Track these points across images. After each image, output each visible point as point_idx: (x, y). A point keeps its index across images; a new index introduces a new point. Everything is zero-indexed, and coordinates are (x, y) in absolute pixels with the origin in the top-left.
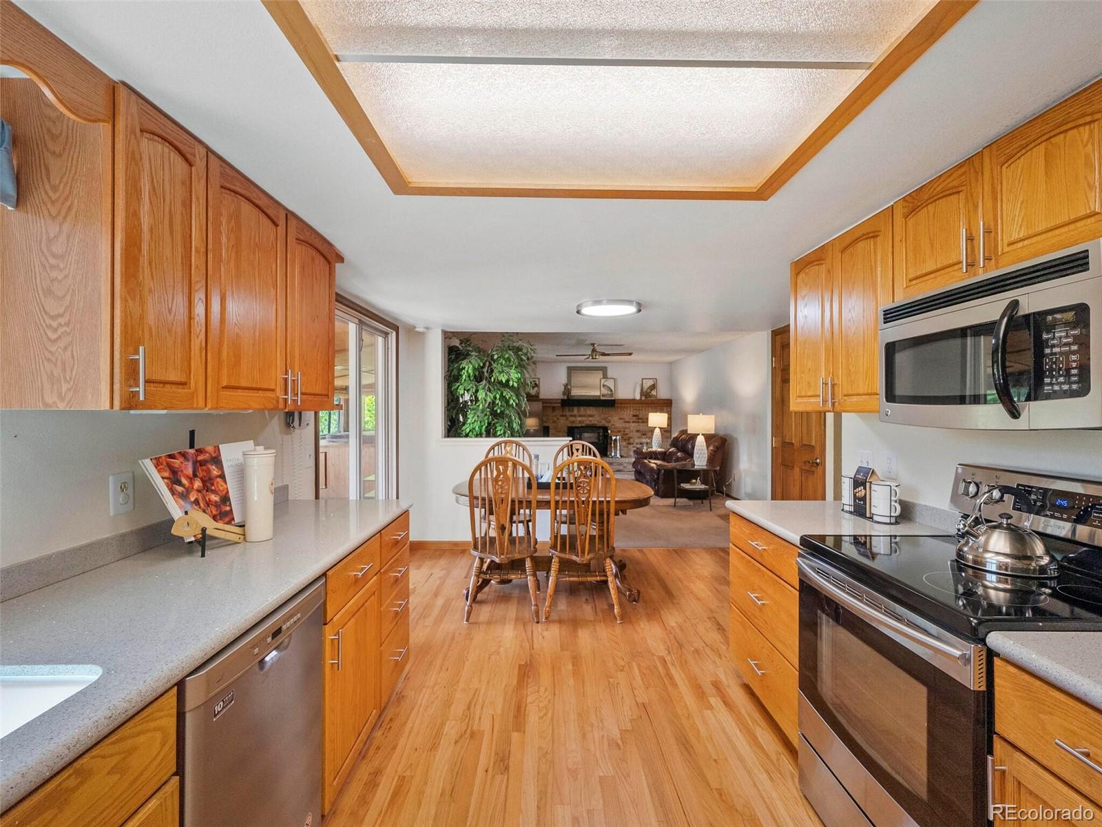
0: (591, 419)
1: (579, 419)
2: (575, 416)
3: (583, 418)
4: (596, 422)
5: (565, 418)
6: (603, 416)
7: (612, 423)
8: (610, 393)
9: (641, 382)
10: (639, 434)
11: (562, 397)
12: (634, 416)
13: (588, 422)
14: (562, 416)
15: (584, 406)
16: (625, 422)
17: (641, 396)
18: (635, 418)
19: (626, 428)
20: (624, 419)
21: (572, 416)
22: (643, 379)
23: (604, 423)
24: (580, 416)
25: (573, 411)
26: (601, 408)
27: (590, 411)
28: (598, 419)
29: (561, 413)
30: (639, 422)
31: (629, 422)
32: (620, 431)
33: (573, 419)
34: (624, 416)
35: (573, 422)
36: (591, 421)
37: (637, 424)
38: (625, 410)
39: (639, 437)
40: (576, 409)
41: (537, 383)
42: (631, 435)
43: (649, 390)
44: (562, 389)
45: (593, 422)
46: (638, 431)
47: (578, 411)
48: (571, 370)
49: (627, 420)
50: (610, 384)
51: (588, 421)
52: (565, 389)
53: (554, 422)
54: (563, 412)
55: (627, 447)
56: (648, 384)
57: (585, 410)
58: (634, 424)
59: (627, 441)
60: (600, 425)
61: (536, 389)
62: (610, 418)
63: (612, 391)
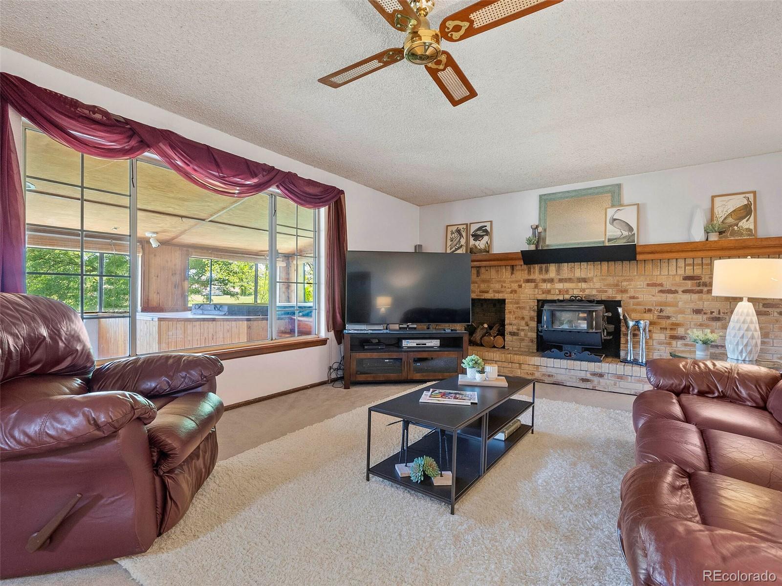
0: (584, 285)
1: (560, 286)
2: (551, 281)
3: (567, 285)
4: (594, 292)
5: (533, 284)
6: (611, 280)
7: (631, 294)
8: (626, 233)
9: (707, 205)
10: (700, 318)
11: (527, 248)
12: (687, 278)
13: (576, 292)
14: (528, 281)
15: (568, 262)
16: (661, 291)
17: (707, 232)
18: (689, 282)
19: (666, 304)
20: (661, 285)
21: (544, 281)
22: (713, 197)
23: (611, 294)
24: (561, 281)
25: (547, 271)
26: (605, 265)
27: (582, 270)
28: (598, 285)
29: (527, 277)
30: (701, 292)
31: (676, 292)
32: (650, 311)
33: (548, 286)
34: (662, 279)
35: (548, 292)
36: (583, 290)
37: (695, 296)
38: (665, 265)
39: (701, 326)
40: (553, 268)
41: (488, 228)
42: (680, 318)
43: (730, 220)
44: (529, 234)
45: (587, 292)
46: (698, 312)
47: (558, 271)
48: (544, 200)
49: (667, 286)
50: (629, 216)
51: (576, 290)
52: (534, 233)
53: (514, 292)
54: (529, 272)
55: (670, 344)
56: (725, 208)
57: (572, 270)
58: (687, 296)
59: (668, 332)
60: (604, 297)
61: (486, 238)
62: (625, 284)
63: (631, 229)
